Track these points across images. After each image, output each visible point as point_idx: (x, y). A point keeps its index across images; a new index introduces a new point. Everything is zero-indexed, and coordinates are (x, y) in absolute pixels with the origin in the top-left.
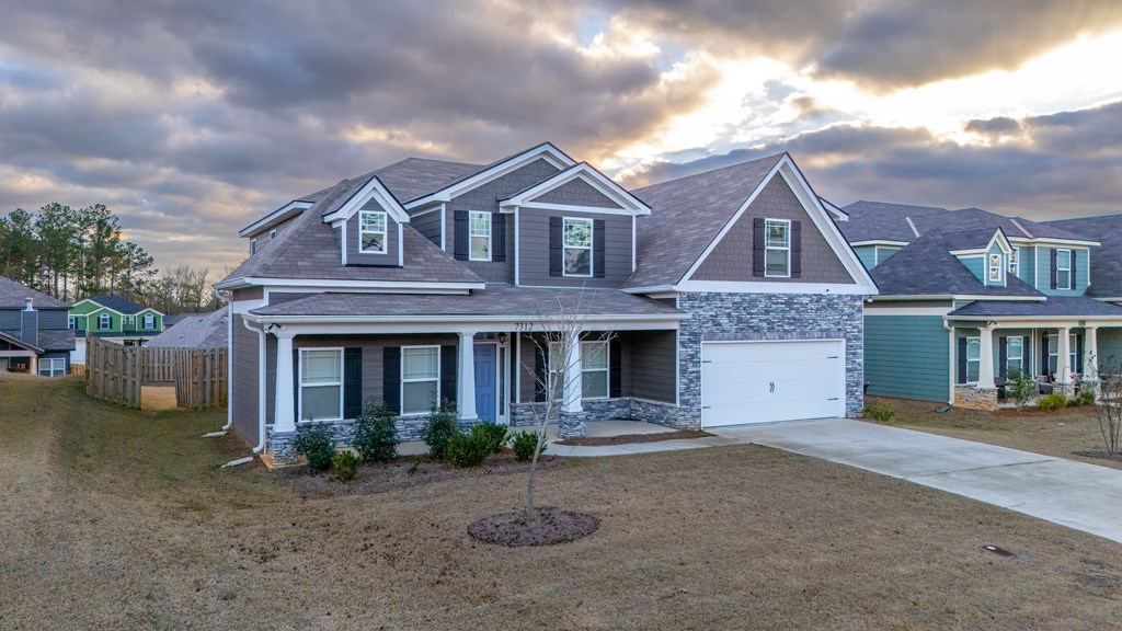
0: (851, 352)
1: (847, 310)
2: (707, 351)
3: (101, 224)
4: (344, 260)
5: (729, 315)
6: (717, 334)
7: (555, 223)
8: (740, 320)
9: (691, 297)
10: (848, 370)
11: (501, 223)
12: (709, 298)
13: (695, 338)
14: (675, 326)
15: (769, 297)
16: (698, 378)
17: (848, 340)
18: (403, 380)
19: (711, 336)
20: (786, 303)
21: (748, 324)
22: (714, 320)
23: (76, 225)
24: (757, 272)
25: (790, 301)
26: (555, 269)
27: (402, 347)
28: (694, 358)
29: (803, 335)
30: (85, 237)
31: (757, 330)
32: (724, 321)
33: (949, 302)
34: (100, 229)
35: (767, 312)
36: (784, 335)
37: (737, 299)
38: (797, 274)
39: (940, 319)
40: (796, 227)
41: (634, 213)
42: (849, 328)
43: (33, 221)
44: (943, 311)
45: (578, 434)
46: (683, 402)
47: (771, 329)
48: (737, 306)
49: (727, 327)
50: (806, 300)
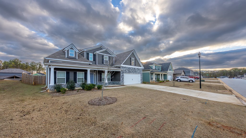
1: (141, 70)
2: (125, 75)
3: (40, 64)
4: (66, 57)
7: (103, 56)
8: (129, 71)
9: (123, 67)
10: (141, 78)
11: (95, 56)
12: (125, 67)
13: (123, 73)
14: (120, 71)
15: (132, 68)
16: (124, 78)
17: (141, 74)
18: (77, 77)
19: (125, 72)
23: (36, 64)
24: (131, 65)
25: (134, 68)
26: (103, 63)
27: (77, 72)
28: (123, 75)
29: (136, 73)
30: (38, 66)
31: (131, 72)
32: (127, 70)
33: (150, 71)
34: (40, 65)
35: (132, 70)
36: (134, 73)
37: (128, 68)
38: (135, 65)
39: (149, 73)
40: (135, 59)
41: (114, 56)
43: (29, 64)
44: (149, 72)
45: (107, 86)
46: (122, 81)
48: (128, 69)
49: (127, 71)
50: (136, 69)
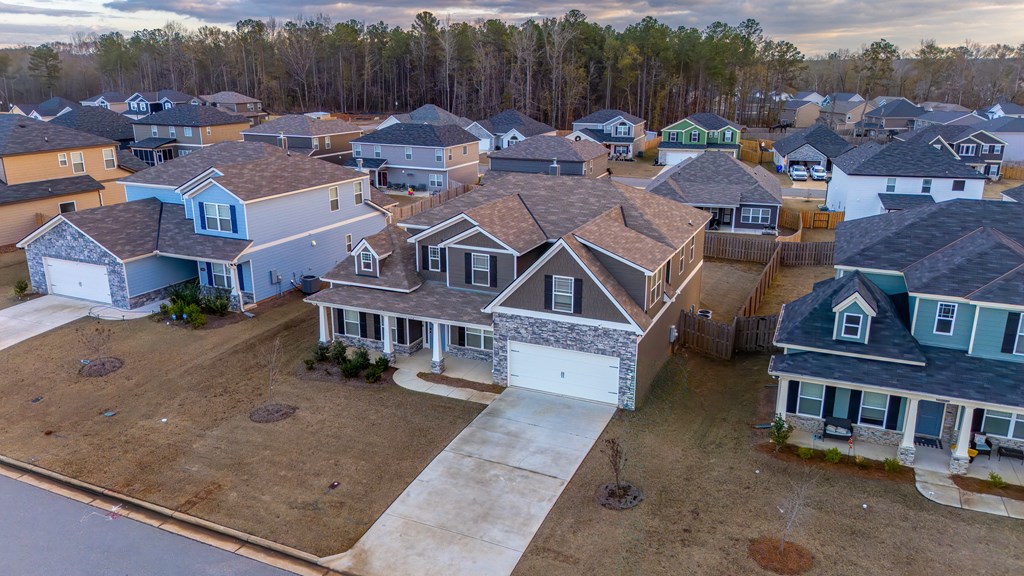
0: (624, 368)
1: (621, 340)
2: (511, 345)
4: (356, 273)
5: (526, 329)
6: (517, 337)
7: (468, 255)
8: (534, 333)
9: (500, 315)
10: (620, 378)
12: (512, 317)
13: (504, 337)
15: (556, 323)
16: (506, 360)
17: (622, 359)
19: (514, 338)
20: (569, 328)
21: (539, 336)
22: (516, 330)
24: (547, 306)
25: (572, 327)
26: (468, 281)
28: (503, 348)
29: (581, 349)
31: (547, 342)
32: (523, 331)
35: (554, 331)
36: (566, 347)
37: (531, 321)
38: (578, 310)
40: (579, 284)
42: (623, 352)
46: (496, 370)
47: (557, 341)
48: (531, 324)
49: (525, 335)
50: (585, 329)
